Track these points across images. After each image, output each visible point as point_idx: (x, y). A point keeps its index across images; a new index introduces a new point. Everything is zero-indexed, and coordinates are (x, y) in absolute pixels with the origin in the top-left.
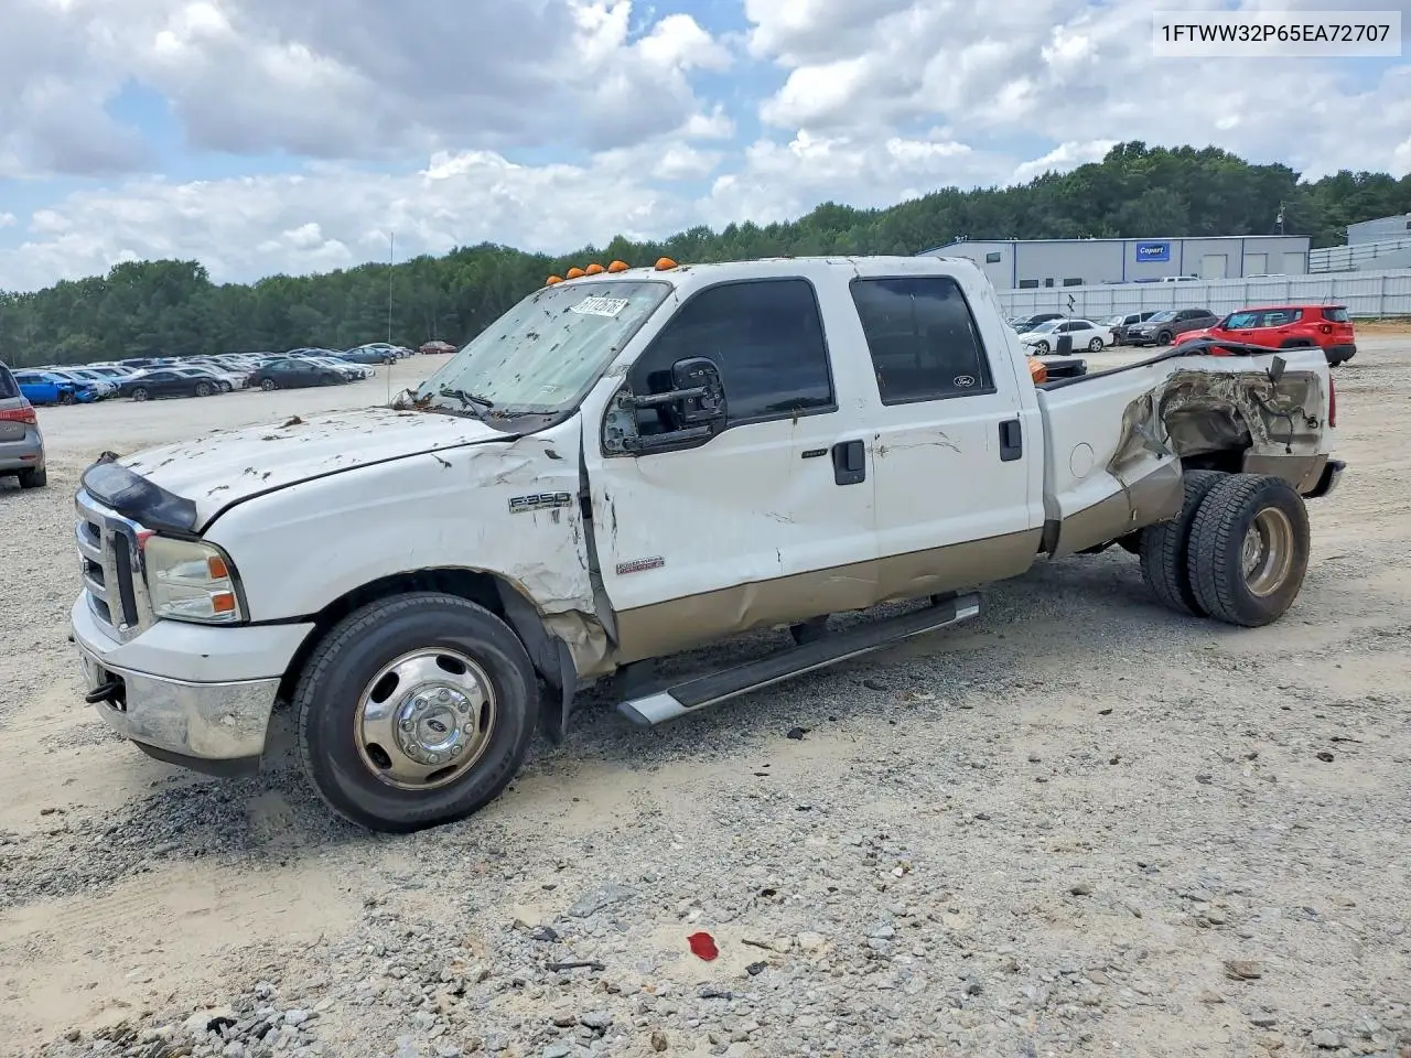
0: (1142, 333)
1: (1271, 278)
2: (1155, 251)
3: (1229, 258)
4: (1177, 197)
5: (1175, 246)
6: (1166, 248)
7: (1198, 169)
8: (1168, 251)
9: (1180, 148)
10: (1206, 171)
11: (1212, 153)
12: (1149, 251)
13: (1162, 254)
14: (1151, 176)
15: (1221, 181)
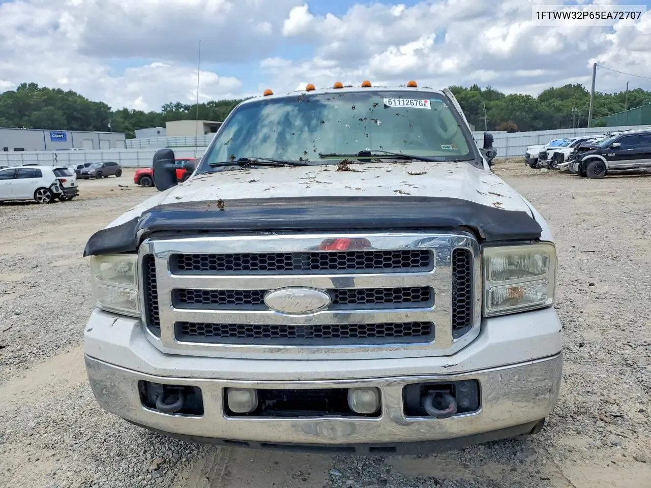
0: (89, 173)
1: (112, 150)
2: (60, 136)
3: (94, 141)
4: (60, 112)
5: (68, 134)
6: (65, 135)
7: (68, 100)
8: (66, 136)
9: (56, 89)
10: (71, 101)
11: (71, 93)
12: (57, 136)
13: (64, 138)
14: (45, 100)
15: (79, 107)
